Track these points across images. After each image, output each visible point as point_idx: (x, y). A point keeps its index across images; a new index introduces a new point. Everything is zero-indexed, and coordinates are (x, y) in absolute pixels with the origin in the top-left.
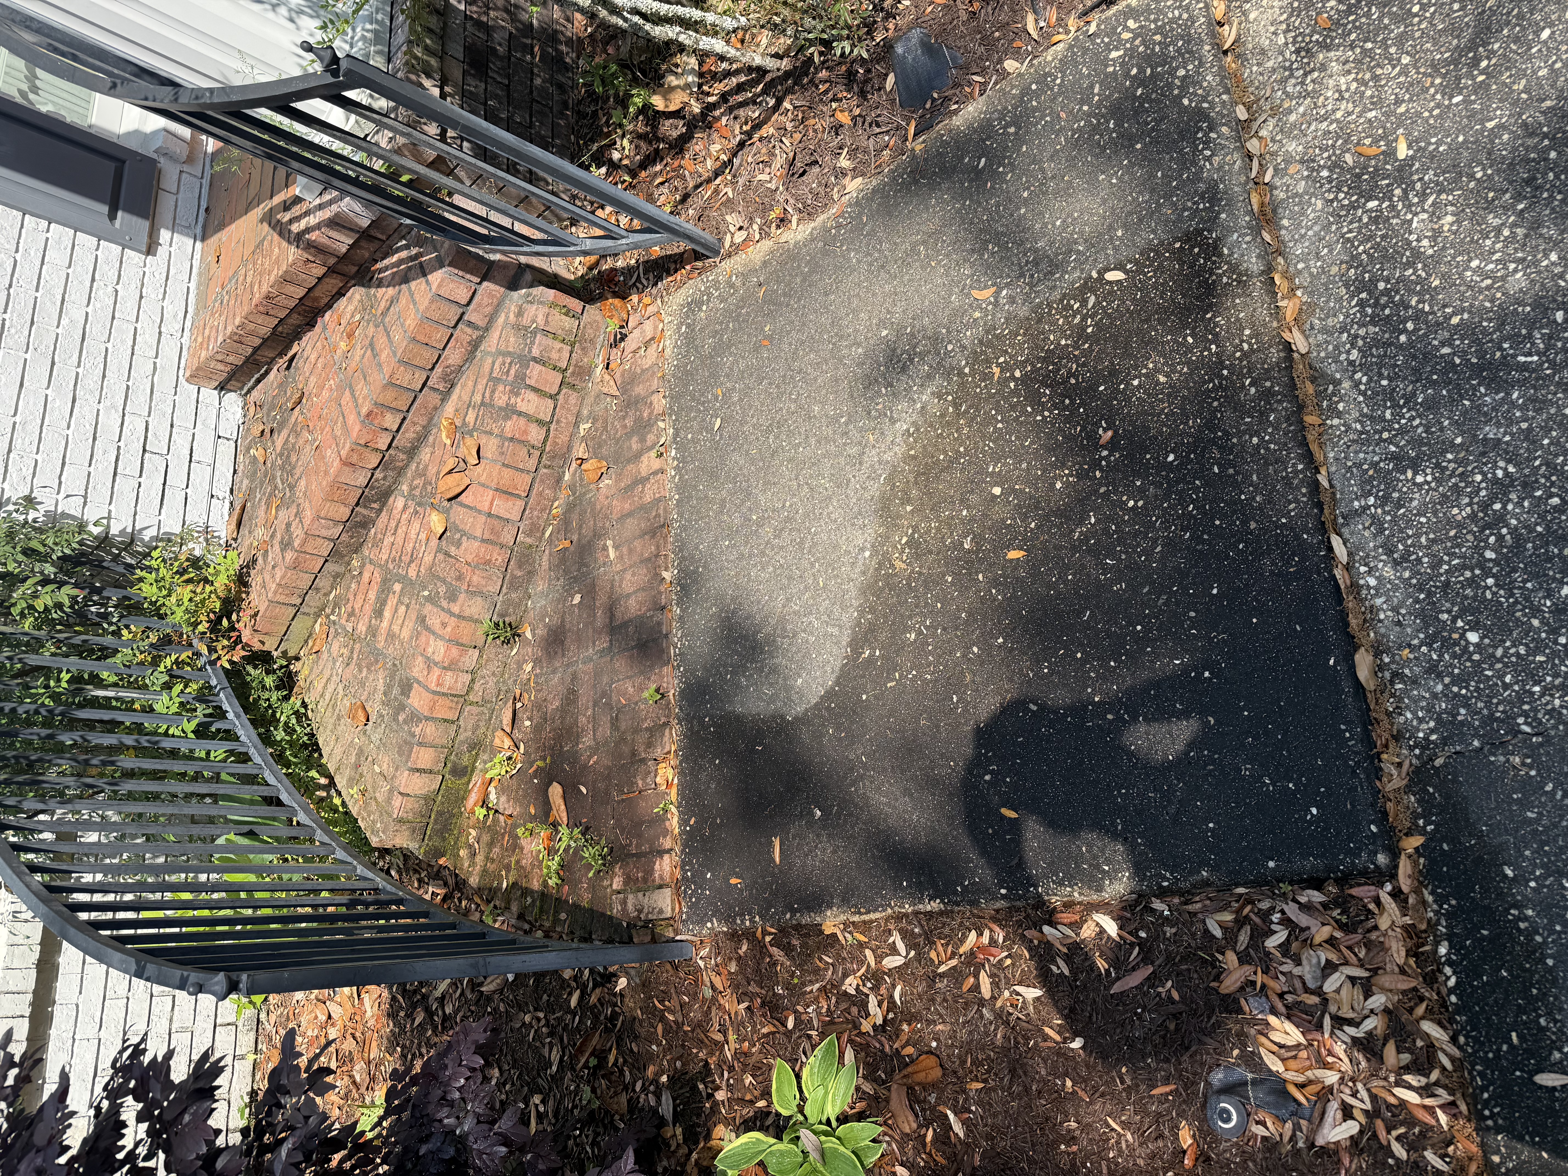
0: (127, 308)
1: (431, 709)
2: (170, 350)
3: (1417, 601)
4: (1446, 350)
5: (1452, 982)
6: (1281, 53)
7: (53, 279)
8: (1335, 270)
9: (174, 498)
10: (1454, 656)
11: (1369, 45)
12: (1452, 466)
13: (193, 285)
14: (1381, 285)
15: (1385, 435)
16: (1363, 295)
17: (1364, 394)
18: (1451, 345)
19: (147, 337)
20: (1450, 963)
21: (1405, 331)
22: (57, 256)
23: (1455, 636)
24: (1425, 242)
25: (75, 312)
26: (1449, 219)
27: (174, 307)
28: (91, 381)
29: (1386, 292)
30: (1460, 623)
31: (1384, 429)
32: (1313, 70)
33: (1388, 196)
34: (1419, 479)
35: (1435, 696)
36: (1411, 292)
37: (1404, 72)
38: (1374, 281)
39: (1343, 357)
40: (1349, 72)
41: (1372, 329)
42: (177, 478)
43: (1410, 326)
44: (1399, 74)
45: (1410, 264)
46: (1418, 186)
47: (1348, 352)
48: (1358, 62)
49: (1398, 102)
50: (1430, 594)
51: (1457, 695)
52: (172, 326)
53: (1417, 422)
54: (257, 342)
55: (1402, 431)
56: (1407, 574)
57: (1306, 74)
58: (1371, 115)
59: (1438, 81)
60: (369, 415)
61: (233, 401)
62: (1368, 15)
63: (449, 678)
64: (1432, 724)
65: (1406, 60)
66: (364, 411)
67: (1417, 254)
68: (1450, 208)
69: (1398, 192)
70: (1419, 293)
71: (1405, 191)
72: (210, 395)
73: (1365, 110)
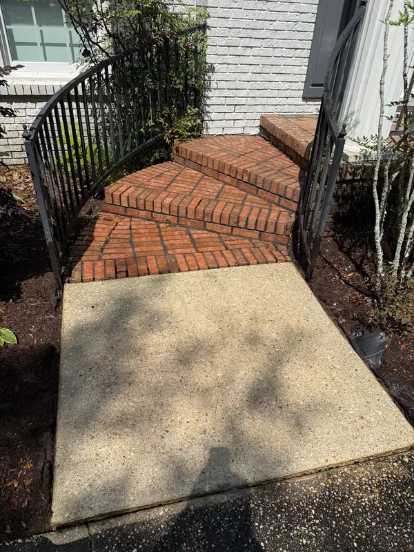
0: (283, 94)
1: (148, 201)
2: (270, 109)
3: (152, 530)
4: (250, 541)
5: (7, 544)
6: (379, 476)
7: (288, 70)
8: (287, 497)
9: (221, 116)
10: (128, 544)
11: (380, 510)
12: (203, 543)
13: (295, 113)
14: (279, 516)
15: (218, 518)
16: (276, 509)
17: (236, 509)
18: (252, 543)
19: (274, 101)
20: (15, 543)
21: (259, 525)
22: (296, 70)
23: (136, 545)
24: (295, 532)
25: (278, 78)
26: (305, 542)
27: (286, 108)
28: (256, 86)
29: (276, 517)
30: (140, 546)
31: (221, 517)
32: (371, 488)
33: (316, 518)
34: (199, 531)
35: (114, 537)
36: (275, 528)
37: (368, 523)
38: (282, 513)
39: (251, 501)
40: (369, 502)
41: (262, 512)
42: (227, 116)
43: (261, 527)
44: (367, 521)
45: (287, 527)
46: (320, 529)
47: (253, 503)
48: (374, 505)
49: (356, 522)
50: (154, 534)
51: (113, 545)
52: (279, 109)
53: (222, 530)
54: (274, 135)
55: (219, 524)
56: (162, 526)
57: (370, 485)
58: (351, 511)
59: (364, 537)
60: (247, 171)
61: (257, 131)
62: (393, 509)
63: (159, 205)
64: (103, 536)
65: (374, 524)
66: (248, 169)
67: (291, 530)
68: (309, 542)
69: (317, 521)
70: (275, 530)
71: (317, 524)
72: (258, 123)
73: (353, 508)
